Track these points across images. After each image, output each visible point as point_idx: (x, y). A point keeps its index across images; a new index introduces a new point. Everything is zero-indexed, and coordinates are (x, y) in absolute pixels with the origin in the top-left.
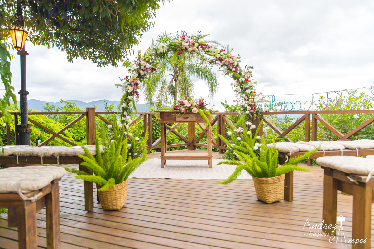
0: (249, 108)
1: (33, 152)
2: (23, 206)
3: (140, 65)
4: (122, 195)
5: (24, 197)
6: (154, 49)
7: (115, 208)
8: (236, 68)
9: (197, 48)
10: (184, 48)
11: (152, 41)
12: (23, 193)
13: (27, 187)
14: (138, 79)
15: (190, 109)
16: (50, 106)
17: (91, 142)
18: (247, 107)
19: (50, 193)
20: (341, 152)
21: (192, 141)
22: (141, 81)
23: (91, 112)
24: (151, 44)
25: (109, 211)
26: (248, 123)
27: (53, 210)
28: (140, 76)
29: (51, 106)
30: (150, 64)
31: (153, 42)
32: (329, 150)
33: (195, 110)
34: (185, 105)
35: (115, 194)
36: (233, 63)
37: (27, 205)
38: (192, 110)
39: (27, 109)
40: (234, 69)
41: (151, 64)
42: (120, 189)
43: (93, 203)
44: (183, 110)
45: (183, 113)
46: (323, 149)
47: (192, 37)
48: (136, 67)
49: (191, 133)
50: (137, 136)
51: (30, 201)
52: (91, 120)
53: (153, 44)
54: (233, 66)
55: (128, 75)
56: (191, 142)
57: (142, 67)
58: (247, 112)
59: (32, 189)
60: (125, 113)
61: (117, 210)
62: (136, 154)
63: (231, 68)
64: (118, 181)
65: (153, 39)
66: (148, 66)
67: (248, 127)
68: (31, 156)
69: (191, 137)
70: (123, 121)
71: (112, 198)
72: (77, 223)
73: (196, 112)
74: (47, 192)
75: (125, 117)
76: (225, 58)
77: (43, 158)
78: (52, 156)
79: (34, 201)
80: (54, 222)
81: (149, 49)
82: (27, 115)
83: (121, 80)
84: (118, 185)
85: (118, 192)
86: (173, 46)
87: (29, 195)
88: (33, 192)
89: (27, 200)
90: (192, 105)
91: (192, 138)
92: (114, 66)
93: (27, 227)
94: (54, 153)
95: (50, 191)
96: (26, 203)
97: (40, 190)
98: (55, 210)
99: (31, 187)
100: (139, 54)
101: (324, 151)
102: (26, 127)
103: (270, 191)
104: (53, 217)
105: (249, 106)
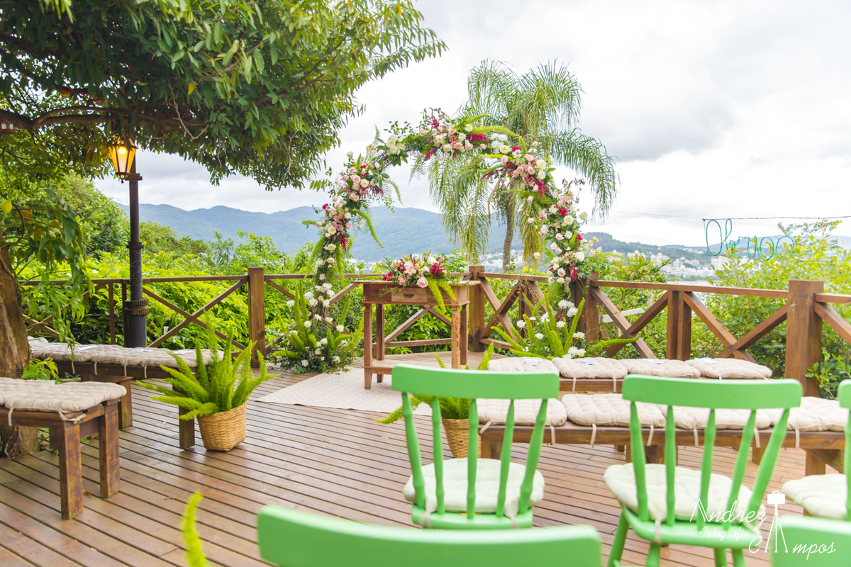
0: (562, 271)
1: (115, 358)
2: (63, 427)
3: (350, 183)
4: (231, 429)
5: (64, 418)
6: (380, 147)
7: (220, 447)
8: (540, 185)
9: (462, 145)
10: (436, 144)
11: (375, 131)
12: (63, 413)
13: (68, 407)
14: (347, 209)
15: (415, 279)
16: (223, 241)
17: (256, 333)
18: (559, 270)
19: (103, 417)
20: (613, 382)
21: (475, 333)
22: (353, 213)
23: (255, 275)
24: (374, 138)
25: (213, 451)
26: (563, 304)
27: (107, 437)
28: (351, 205)
29: (226, 242)
30: (370, 180)
31: (378, 133)
32: (587, 378)
33: (423, 281)
34: (406, 272)
35: (219, 426)
36: (535, 176)
37: (67, 427)
38: (416, 282)
39: (140, 273)
40: (536, 188)
41: (373, 180)
42: (226, 420)
43: (193, 437)
44: (402, 280)
45: (401, 286)
46: (573, 376)
47: (453, 122)
48: (343, 184)
49: (474, 317)
50: (340, 324)
51: (72, 422)
52: (256, 291)
53: (378, 139)
54: (537, 182)
55: (330, 201)
56: (473, 336)
57: (355, 186)
58: (561, 280)
59: (74, 410)
60: (322, 277)
61: (224, 452)
62: (337, 359)
63: (531, 185)
64: (222, 407)
65: (376, 128)
66: (365, 184)
67: (562, 313)
68: (112, 364)
69: (473, 325)
70: (318, 294)
71: (215, 432)
72: (159, 463)
73: (425, 286)
74: (98, 414)
75: (321, 285)
76: (520, 164)
77: (127, 367)
78: (139, 365)
79: (76, 423)
80: (108, 451)
81: (370, 148)
82: (140, 284)
83: (317, 212)
84: (222, 413)
85: (224, 423)
86: (416, 140)
87: (69, 416)
88: (76, 413)
89: (67, 421)
90: (417, 272)
91: (476, 327)
92: (298, 187)
93: (67, 450)
94: (141, 362)
95: (103, 413)
96: (65, 425)
97: (85, 411)
98: (111, 439)
99: (71, 407)
100: (350, 160)
101: (575, 380)
102: (138, 306)
103: (461, 442)
104: (107, 446)
105: (562, 269)
